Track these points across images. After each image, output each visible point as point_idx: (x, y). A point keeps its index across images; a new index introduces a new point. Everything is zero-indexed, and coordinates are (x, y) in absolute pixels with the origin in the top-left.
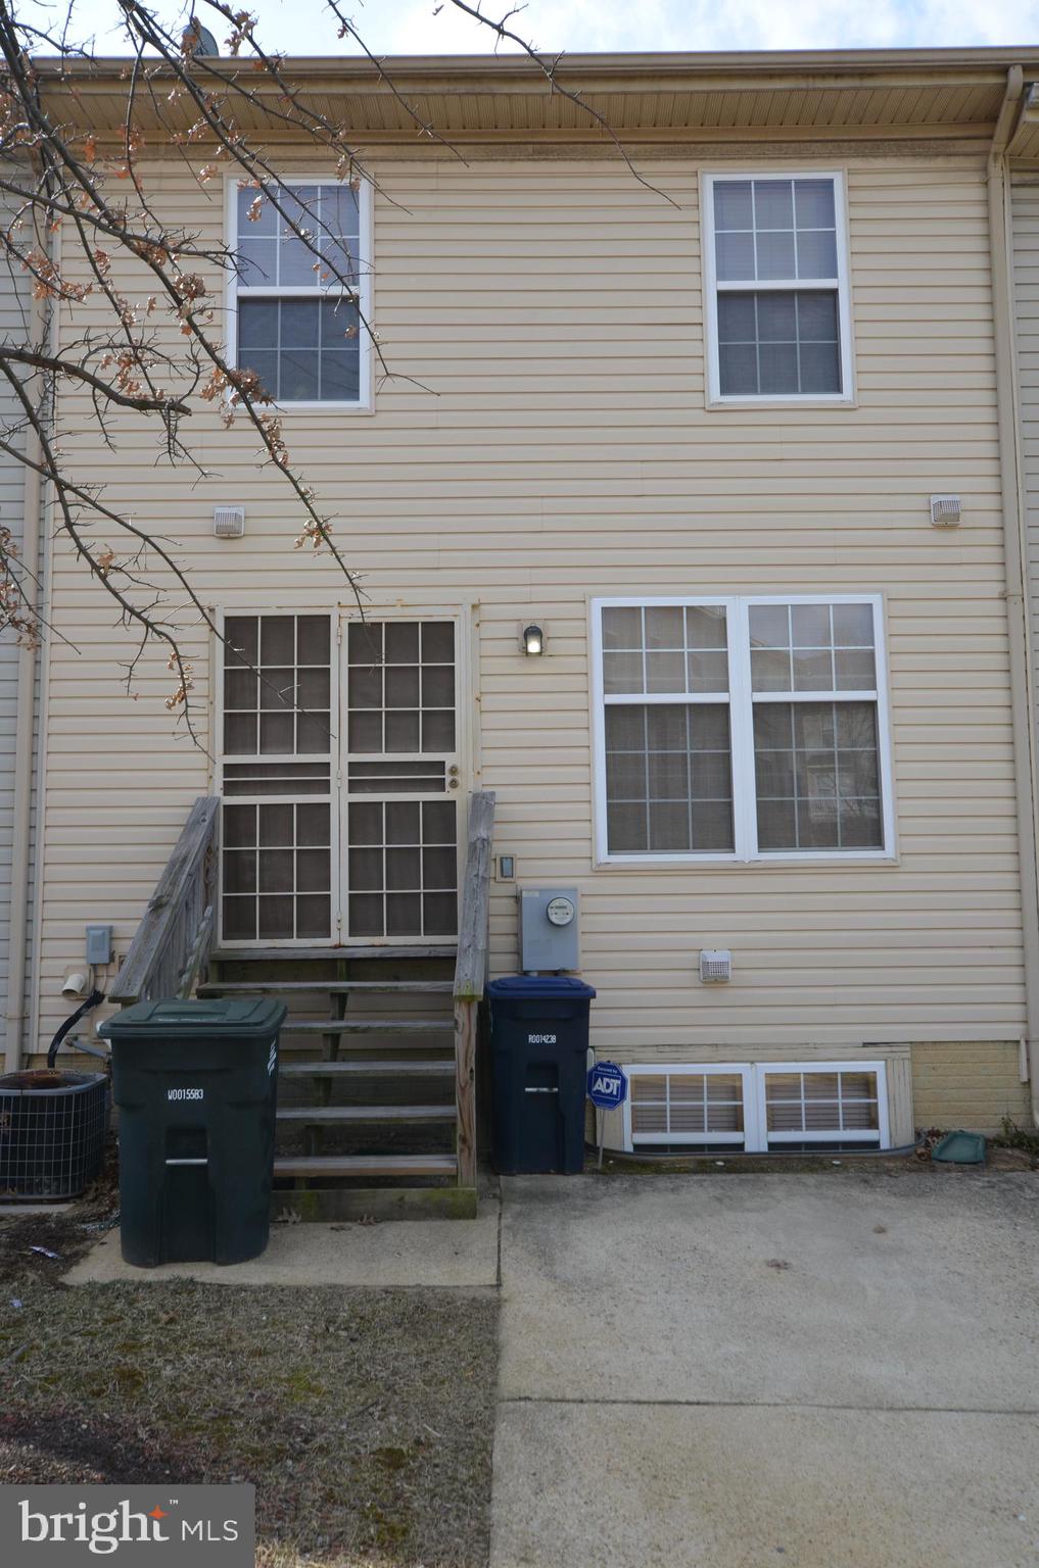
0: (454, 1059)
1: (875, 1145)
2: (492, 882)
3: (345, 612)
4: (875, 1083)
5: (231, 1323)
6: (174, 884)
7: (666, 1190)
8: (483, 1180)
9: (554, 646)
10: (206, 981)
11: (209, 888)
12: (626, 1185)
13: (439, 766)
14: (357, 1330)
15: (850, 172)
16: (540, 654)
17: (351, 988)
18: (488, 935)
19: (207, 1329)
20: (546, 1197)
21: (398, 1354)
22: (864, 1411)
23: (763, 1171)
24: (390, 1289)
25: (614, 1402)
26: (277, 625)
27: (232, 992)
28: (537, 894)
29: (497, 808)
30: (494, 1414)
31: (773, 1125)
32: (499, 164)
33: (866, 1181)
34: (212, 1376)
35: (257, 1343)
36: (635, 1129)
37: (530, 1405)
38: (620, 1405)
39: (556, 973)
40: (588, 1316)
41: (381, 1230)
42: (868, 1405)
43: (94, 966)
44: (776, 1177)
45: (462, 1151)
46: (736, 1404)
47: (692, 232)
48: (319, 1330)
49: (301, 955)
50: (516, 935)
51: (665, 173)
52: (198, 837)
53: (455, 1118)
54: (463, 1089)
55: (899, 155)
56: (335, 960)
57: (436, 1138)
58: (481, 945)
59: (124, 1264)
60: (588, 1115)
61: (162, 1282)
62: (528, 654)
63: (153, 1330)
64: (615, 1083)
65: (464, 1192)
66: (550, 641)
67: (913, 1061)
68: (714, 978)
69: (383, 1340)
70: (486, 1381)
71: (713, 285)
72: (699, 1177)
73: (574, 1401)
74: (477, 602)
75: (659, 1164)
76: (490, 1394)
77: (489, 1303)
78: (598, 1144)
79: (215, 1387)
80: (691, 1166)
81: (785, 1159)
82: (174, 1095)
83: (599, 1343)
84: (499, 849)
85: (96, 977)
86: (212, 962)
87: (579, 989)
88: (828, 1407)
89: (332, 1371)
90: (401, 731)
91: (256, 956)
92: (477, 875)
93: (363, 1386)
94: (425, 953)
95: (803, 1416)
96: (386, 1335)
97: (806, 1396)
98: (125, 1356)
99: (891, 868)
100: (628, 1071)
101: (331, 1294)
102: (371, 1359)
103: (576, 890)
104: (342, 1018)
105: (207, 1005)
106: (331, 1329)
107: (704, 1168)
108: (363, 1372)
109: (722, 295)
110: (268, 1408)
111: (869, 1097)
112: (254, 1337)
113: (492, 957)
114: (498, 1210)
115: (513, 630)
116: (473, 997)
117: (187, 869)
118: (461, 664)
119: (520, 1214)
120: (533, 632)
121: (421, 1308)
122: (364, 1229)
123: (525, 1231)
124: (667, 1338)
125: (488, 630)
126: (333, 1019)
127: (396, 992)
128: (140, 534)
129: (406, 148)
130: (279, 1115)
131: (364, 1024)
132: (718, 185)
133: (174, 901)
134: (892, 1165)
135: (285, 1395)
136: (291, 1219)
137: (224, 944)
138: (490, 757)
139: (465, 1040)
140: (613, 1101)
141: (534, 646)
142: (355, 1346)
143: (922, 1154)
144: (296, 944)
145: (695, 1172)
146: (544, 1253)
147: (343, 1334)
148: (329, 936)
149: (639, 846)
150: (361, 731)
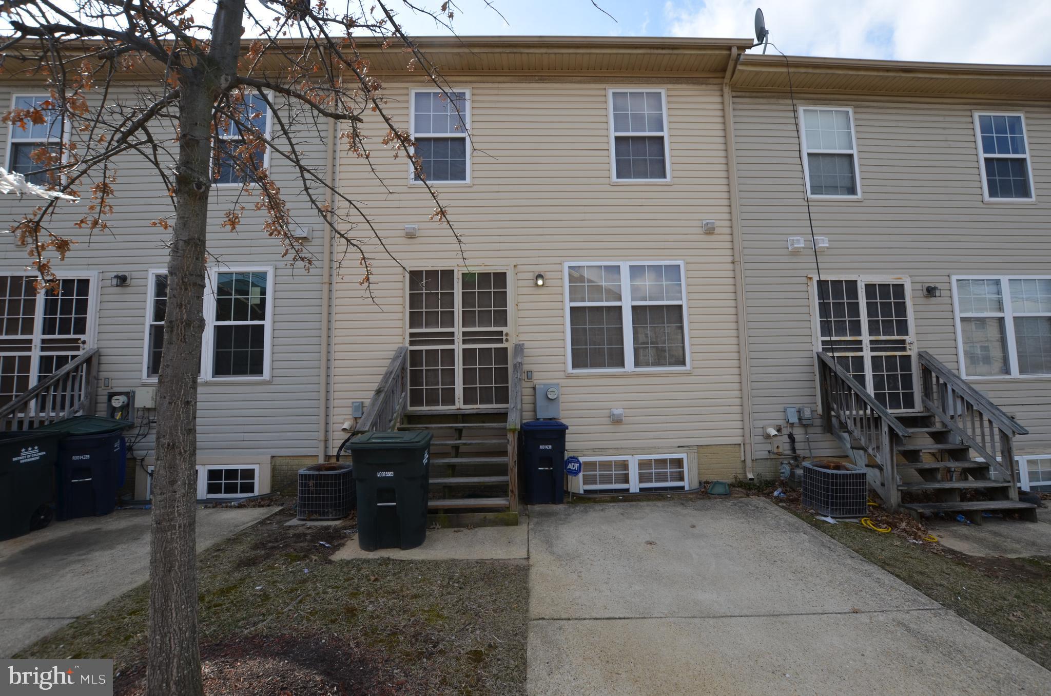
0: (507, 456)
1: (682, 488)
2: (523, 381)
3: (460, 269)
4: (683, 461)
5: (404, 581)
6: (386, 382)
7: (599, 510)
8: (520, 507)
9: (548, 282)
10: (403, 424)
11: (403, 385)
12: (582, 508)
13: (501, 333)
14: (463, 583)
15: (668, 90)
16: (543, 285)
17: (464, 427)
18: (522, 403)
19: (392, 584)
20: (548, 515)
21: (481, 595)
22: (702, 619)
23: (639, 500)
24: (479, 561)
25: (585, 619)
26: (432, 274)
27: (413, 429)
28: (542, 386)
29: (525, 350)
30: (527, 628)
31: (641, 481)
32: (524, 84)
33: (683, 504)
34: (391, 610)
35: (415, 591)
36: (584, 483)
37: (544, 622)
38: (588, 621)
39: (551, 419)
40: (569, 572)
41: (476, 532)
42: (703, 616)
43: (356, 418)
44: (645, 503)
45: (511, 496)
46: (642, 618)
47: (603, 112)
48: (445, 583)
49: (443, 413)
50: (534, 403)
51: (593, 89)
52: (398, 363)
53: (508, 482)
54: (512, 470)
55: (687, 83)
56: (457, 415)
57: (499, 490)
58: (519, 407)
59: (360, 549)
60: (565, 478)
61: (375, 559)
62: (537, 285)
63: (367, 585)
64: (577, 465)
65: (513, 514)
66: (548, 280)
67: (698, 453)
68: (616, 421)
69: (475, 588)
70: (523, 609)
71: (613, 134)
72: (613, 504)
73: (565, 619)
74: (515, 264)
75: (595, 498)
76: (526, 617)
77: (524, 568)
78: (569, 490)
79: (393, 616)
80: (609, 499)
81: (647, 495)
82: (380, 474)
83: (575, 587)
84: (526, 367)
85: (357, 423)
86: (405, 416)
87: (561, 425)
88: (685, 618)
89: (450, 606)
90: (485, 318)
91: (423, 413)
92: (517, 378)
93: (464, 614)
94: (495, 411)
95: (674, 623)
96: (476, 586)
97: (674, 612)
98: (351, 600)
99: (689, 374)
100: (582, 459)
101: (453, 563)
102: (469, 598)
103: (559, 384)
104: (460, 439)
105: (402, 434)
106: (451, 583)
107: (614, 500)
108: (464, 606)
109: (617, 139)
110: (417, 627)
111: (680, 468)
112: (414, 588)
113: (524, 413)
114: (527, 521)
115: (531, 276)
116: (515, 429)
117: (392, 376)
118: (510, 290)
119: (537, 523)
120: (540, 276)
121: (493, 571)
122: (468, 531)
123: (540, 531)
124: (606, 583)
125: (520, 276)
126: (456, 440)
127: (483, 428)
128: (347, 200)
129: (485, 77)
130: (431, 481)
131: (469, 442)
132: (614, 93)
133: (386, 389)
134: (691, 496)
135: (426, 620)
136: (437, 527)
137: (410, 409)
138: (522, 329)
139: (512, 448)
140: (575, 473)
141: (540, 282)
142: (461, 592)
143: (703, 491)
144: (441, 408)
145: (611, 502)
146: (548, 541)
147: (456, 585)
148: (454, 405)
149: (585, 366)
150: (468, 319)
